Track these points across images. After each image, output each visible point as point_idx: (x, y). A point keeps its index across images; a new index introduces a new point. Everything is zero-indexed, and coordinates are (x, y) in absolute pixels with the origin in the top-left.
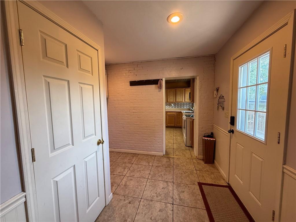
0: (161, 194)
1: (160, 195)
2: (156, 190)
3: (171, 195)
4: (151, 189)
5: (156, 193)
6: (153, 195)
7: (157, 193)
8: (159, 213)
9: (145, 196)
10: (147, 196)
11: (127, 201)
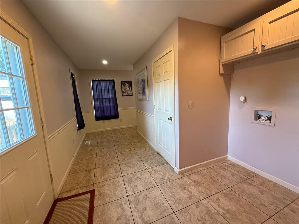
0: (144, 200)
1: (143, 198)
2: (151, 201)
3: (133, 204)
4: (157, 200)
5: (149, 197)
6: (151, 194)
7: (148, 199)
8: (137, 184)
9: (156, 189)
10: (155, 190)
11: (166, 178)
